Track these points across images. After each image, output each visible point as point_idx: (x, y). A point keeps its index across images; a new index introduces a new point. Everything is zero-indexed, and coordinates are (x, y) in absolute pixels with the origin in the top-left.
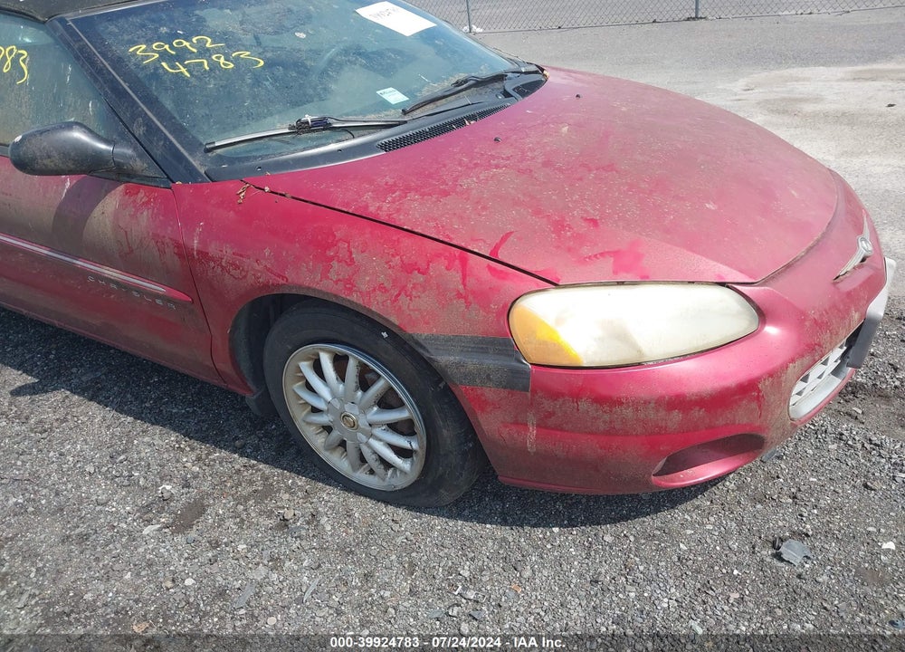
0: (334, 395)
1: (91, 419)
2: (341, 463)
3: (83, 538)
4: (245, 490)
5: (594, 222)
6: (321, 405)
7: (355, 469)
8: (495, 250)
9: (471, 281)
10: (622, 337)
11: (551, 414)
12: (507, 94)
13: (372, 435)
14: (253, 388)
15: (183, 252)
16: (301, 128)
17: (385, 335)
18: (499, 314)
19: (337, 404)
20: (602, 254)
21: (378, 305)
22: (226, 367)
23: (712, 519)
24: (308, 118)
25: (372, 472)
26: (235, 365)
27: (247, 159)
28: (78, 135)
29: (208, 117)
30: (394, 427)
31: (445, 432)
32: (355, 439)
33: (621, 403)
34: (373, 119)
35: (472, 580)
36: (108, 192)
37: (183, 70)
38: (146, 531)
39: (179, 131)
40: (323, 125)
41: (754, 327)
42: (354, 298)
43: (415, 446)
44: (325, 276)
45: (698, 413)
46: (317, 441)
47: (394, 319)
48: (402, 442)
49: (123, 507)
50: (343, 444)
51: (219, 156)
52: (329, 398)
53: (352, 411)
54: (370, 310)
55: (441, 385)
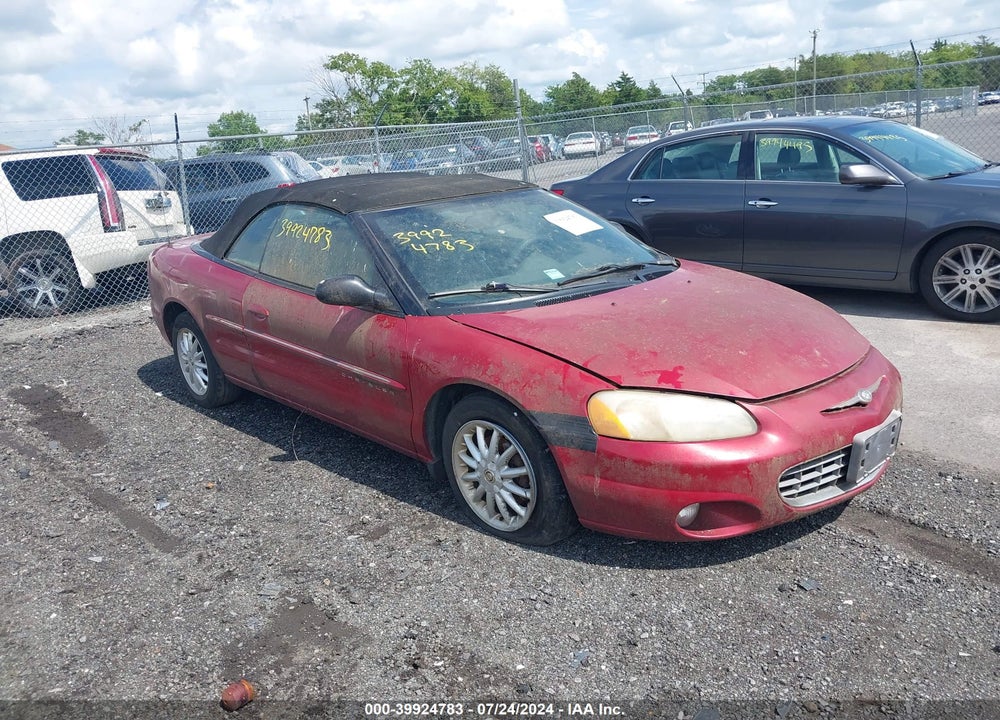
0: (482, 458)
1: (322, 476)
2: (482, 512)
3: (310, 537)
4: (416, 524)
5: (655, 354)
6: (473, 464)
7: (491, 517)
8: (586, 364)
9: (569, 381)
10: (657, 423)
11: (608, 469)
12: (637, 278)
13: (503, 487)
14: (434, 456)
15: (406, 357)
16: (490, 289)
17: (516, 414)
18: (582, 401)
19: (483, 463)
20: (653, 372)
21: (512, 392)
22: (420, 441)
23: (729, 575)
24: (494, 283)
25: (502, 519)
26: (425, 436)
27: (453, 305)
28: (356, 283)
29: (434, 278)
30: (517, 481)
31: (547, 484)
32: (492, 490)
33: (651, 464)
34: (537, 287)
35: (552, 584)
36: (366, 319)
37: (423, 249)
38: (349, 538)
39: (415, 285)
40: (503, 289)
41: (754, 432)
42: (499, 386)
43: (529, 495)
44: (484, 373)
45: (702, 479)
46: (469, 494)
47: (520, 401)
48: (520, 492)
49: (337, 526)
50: (484, 498)
51: (437, 302)
52: (479, 459)
53: (492, 468)
54: (507, 394)
55: (547, 450)
